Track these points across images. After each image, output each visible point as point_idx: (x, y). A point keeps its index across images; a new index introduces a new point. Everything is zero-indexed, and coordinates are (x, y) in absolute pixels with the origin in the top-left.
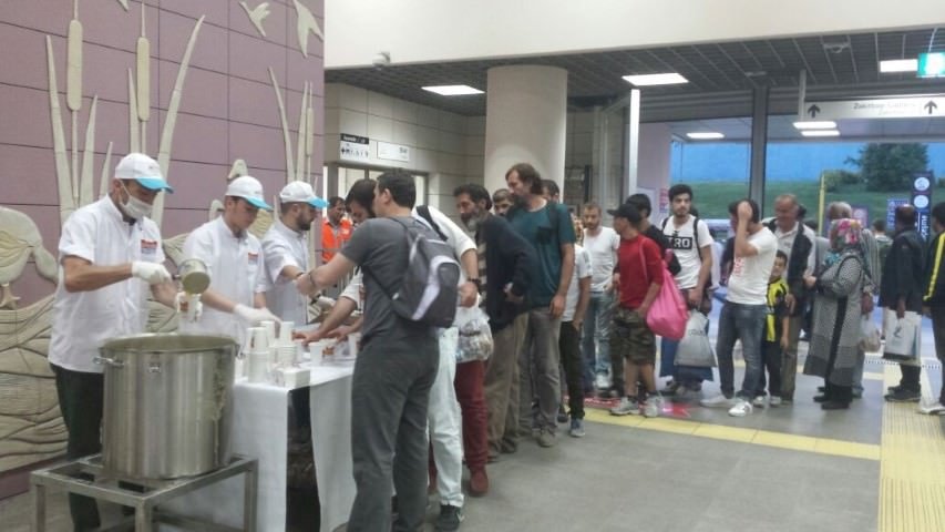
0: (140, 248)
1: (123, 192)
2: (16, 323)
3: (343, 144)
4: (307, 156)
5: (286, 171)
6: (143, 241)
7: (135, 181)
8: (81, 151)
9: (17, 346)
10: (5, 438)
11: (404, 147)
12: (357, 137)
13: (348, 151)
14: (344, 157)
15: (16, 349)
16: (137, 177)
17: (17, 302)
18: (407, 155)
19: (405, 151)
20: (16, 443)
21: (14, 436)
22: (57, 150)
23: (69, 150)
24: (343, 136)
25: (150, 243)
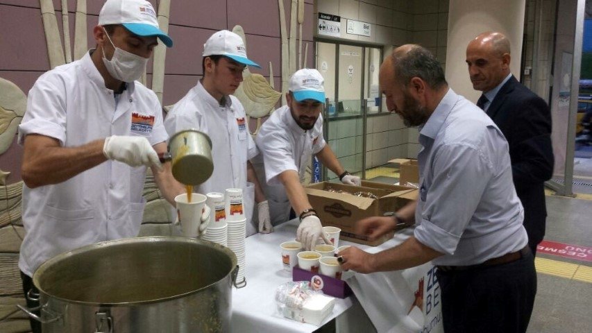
0: (130, 124)
1: (106, 43)
2: (7, 199)
3: (321, 22)
4: (298, 23)
5: (281, 38)
6: (135, 116)
7: (121, 26)
8: (73, 13)
9: (11, 223)
10: (6, 319)
11: (368, 25)
12: (331, 16)
13: (324, 27)
14: (322, 33)
15: (10, 227)
16: (123, 21)
17: (7, 177)
18: (369, 30)
19: (367, 28)
20: (16, 322)
21: (13, 316)
22: (44, 10)
23: (59, 11)
24: (320, 15)
25: (145, 118)
